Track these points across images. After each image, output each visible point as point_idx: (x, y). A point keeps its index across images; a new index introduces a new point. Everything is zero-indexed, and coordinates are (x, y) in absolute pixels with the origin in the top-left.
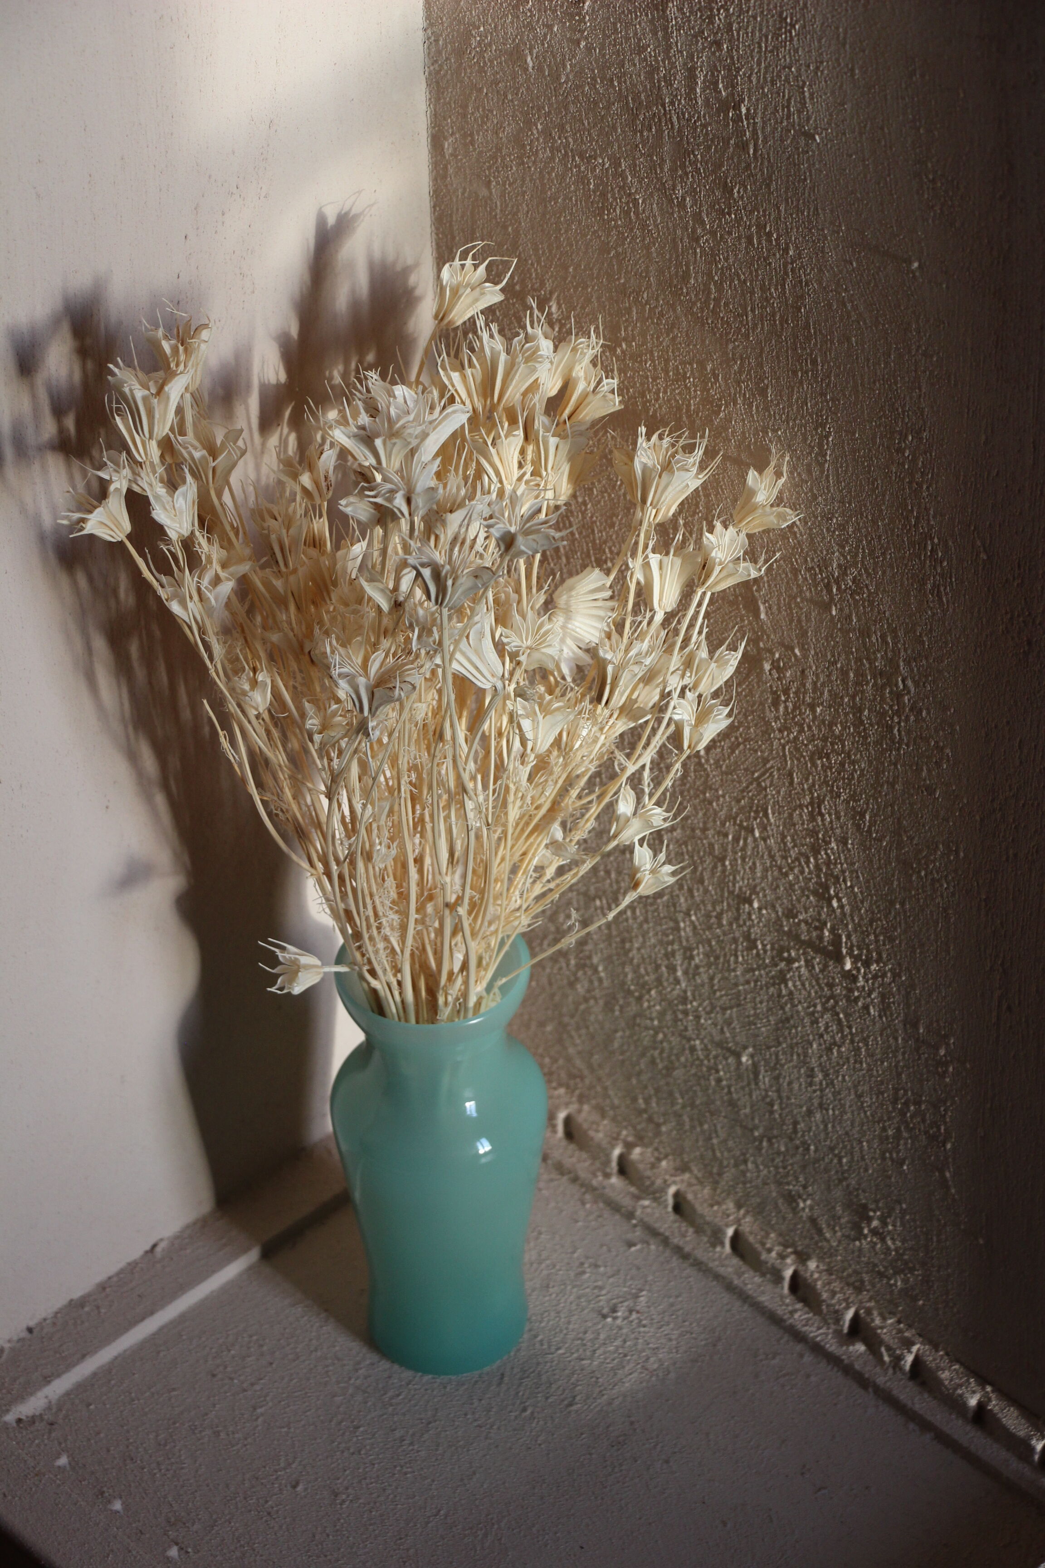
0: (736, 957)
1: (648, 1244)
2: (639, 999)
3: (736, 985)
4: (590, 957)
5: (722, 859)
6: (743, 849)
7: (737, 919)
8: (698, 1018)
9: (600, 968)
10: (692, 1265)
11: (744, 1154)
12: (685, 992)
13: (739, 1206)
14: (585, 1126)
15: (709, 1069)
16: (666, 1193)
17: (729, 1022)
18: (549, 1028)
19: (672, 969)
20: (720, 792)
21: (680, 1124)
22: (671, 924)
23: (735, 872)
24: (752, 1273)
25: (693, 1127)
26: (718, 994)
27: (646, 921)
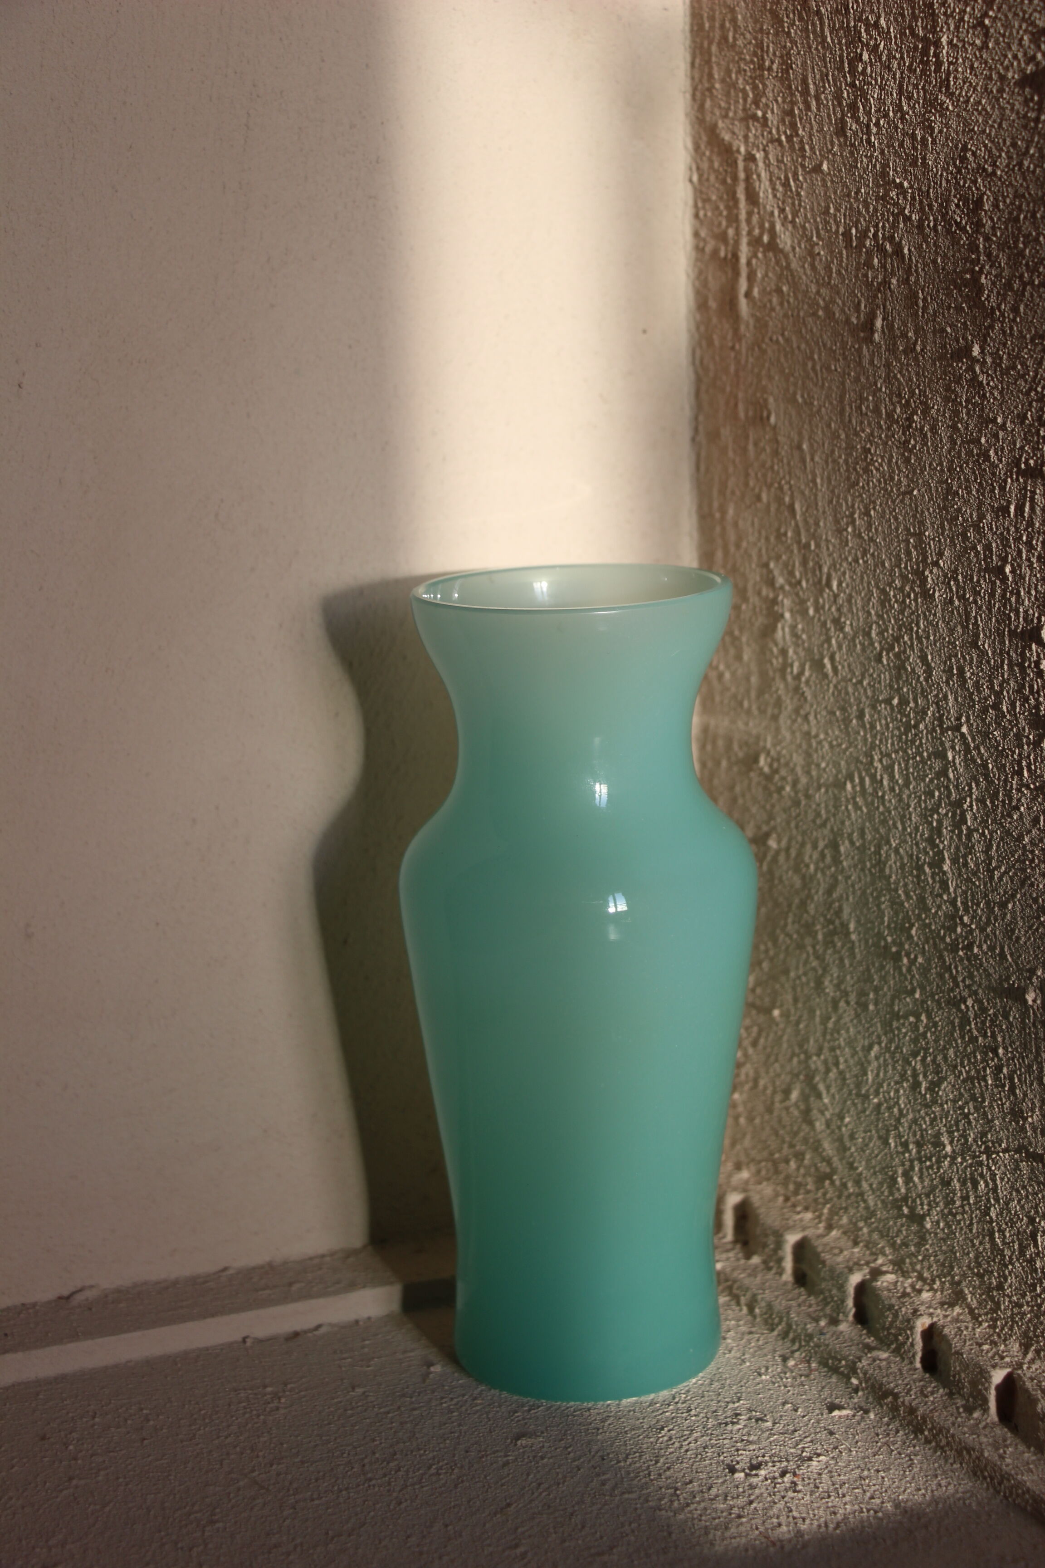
0: (1020, 773)
1: (867, 1412)
2: (897, 957)
3: (1020, 838)
4: (839, 912)
5: (1000, 570)
6: (1030, 523)
7: (1020, 690)
8: (969, 947)
9: (852, 926)
10: (928, 1441)
11: (1032, 1221)
12: (953, 902)
13: (1025, 1347)
14: (820, 1249)
15: (985, 1050)
16: (912, 1328)
17: (1009, 932)
18: (795, 1095)
19: (937, 864)
20: (999, 420)
21: (949, 1202)
22: (937, 765)
23: (1019, 578)
24: (1021, 1448)
25: (965, 1198)
26: (997, 874)
27: (907, 784)
